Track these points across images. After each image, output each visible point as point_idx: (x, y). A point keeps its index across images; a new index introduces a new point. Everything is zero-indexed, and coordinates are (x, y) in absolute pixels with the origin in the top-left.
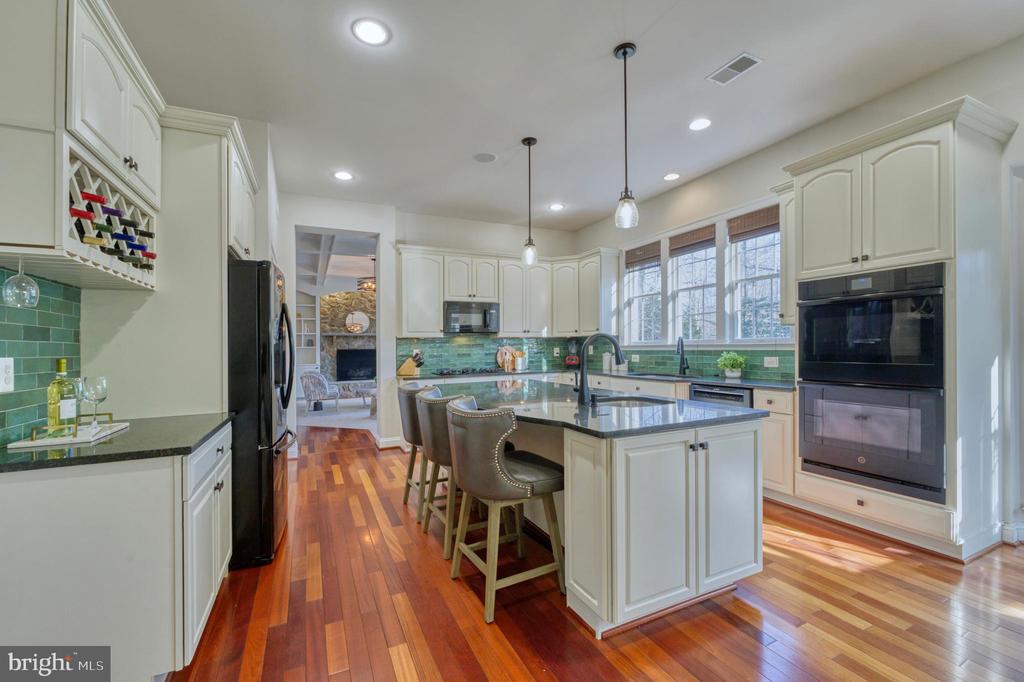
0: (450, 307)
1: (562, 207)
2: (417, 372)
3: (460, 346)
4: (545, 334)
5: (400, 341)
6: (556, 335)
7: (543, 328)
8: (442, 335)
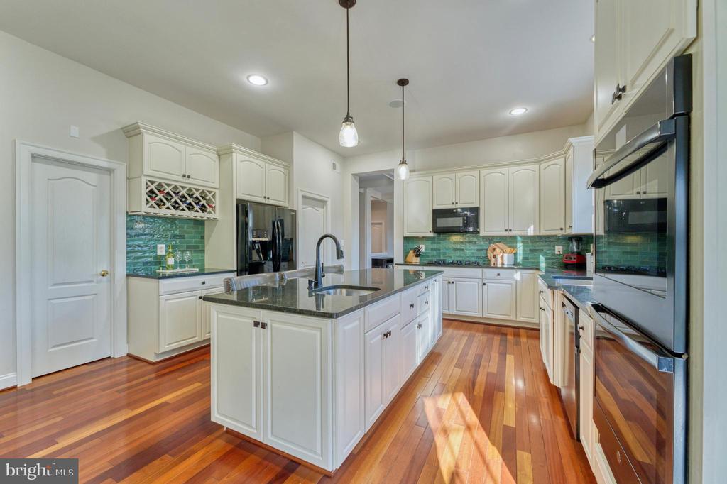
0: (438, 214)
1: (524, 110)
2: (417, 260)
3: (455, 243)
4: (531, 231)
5: (406, 239)
6: (543, 233)
7: (529, 226)
8: (432, 235)
